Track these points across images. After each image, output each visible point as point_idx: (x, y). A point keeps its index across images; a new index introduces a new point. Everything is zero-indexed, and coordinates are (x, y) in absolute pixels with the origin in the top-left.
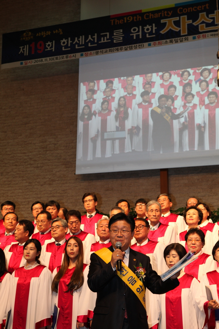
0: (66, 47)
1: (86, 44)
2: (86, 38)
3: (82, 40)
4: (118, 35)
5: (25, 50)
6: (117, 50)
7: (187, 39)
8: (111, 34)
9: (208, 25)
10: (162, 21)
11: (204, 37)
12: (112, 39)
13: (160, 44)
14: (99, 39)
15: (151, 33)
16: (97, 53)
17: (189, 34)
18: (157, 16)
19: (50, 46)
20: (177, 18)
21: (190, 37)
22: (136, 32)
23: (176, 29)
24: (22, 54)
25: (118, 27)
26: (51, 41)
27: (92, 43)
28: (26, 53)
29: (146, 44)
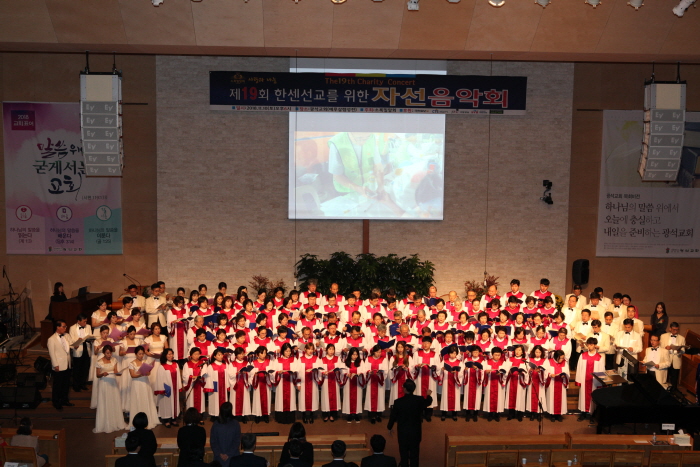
0: (281, 98)
1: (301, 98)
2: (301, 93)
3: (297, 92)
4: (333, 95)
5: (236, 93)
6: (332, 110)
7: (395, 111)
8: (326, 93)
9: (413, 101)
10: (374, 89)
11: (410, 112)
12: (327, 99)
13: (372, 111)
14: (314, 96)
15: (363, 99)
16: (312, 110)
17: (397, 106)
18: (369, 83)
19: (264, 94)
20: (387, 89)
21: (398, 109)
22: (349, 95)
23: (386, 99)
24: (233, 98)
25: (333, 87)
26: (265, 89)
27: (308, 98)
28: (238, 97)
29: (359, 109)
